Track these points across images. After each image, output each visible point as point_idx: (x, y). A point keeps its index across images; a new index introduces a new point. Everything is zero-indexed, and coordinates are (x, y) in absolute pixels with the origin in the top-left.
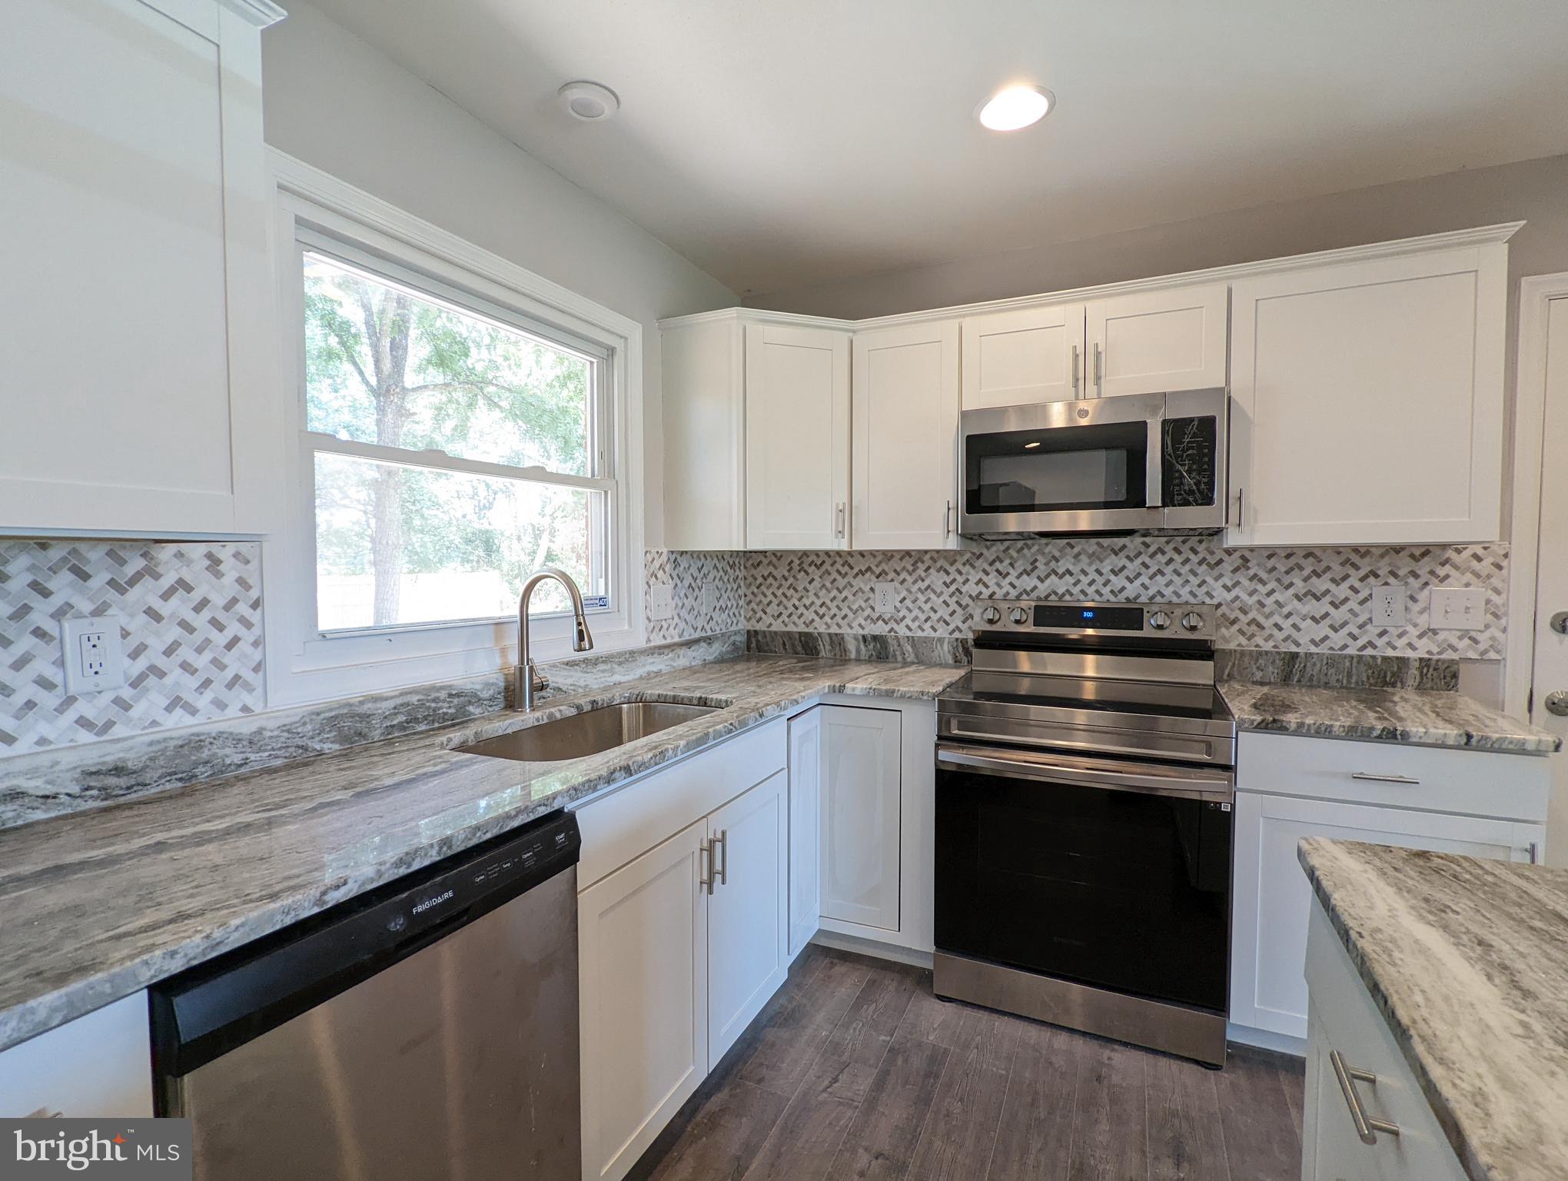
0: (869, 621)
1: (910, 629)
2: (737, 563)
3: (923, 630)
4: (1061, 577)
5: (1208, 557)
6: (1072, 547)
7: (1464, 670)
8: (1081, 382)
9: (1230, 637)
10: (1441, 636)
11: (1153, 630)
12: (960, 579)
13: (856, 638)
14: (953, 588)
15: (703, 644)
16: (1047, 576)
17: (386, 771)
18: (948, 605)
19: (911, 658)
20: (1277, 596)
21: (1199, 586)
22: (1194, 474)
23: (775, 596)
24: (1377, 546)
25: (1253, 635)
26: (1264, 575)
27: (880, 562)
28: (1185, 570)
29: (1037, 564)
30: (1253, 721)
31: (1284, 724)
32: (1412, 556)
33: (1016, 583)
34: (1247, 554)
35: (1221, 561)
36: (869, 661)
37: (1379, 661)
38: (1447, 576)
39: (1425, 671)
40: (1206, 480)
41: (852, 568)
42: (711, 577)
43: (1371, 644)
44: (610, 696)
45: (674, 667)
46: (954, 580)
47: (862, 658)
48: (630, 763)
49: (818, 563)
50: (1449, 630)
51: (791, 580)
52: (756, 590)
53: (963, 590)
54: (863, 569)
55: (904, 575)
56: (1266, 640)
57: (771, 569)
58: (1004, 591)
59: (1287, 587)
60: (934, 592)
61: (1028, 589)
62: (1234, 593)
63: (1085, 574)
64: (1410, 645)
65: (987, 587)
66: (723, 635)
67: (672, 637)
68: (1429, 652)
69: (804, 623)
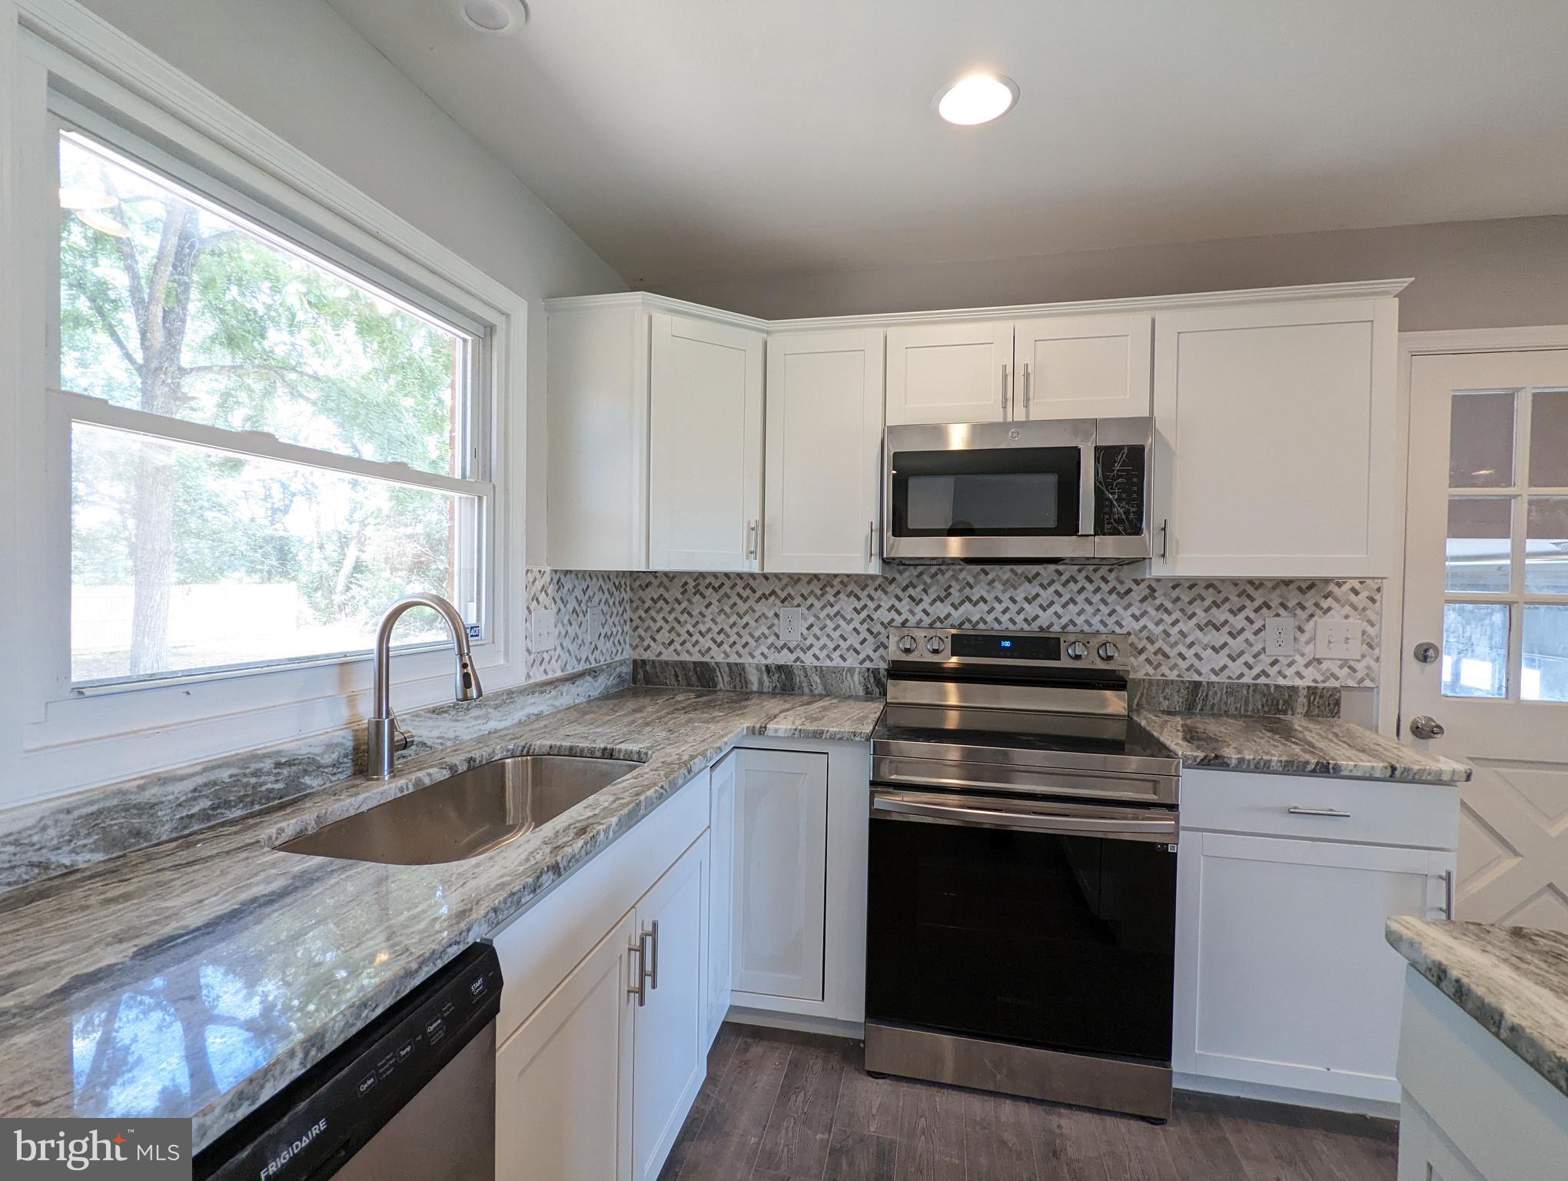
0: (773, 649)
1: (818, 659)
2: (622, 583)
3: (831, 659)
4: (975, 605)
5: (1118, 586)
6: (987, 574)
7: (1346, 699)
8: (1010, 403)
9: (1139, 666)
10: (1325, 665)
11: (1071, 660)
12: (872, 605)
13: (758, 668)
14: (864, 614)
15: (588, 678)
16: (962, 603)
17: (189, 897)
18: (858, 633)
19: (819, 689)
20: (1181, 626)
21: (1110, 615)
22: (1123, 504)
23: (667, 621)
24: (1270, 579)
25: (1159, 665)
26: (1169, 605)
27: (786, 585)
28: (1096, 599)
29: (951, 590)
30: (1197, 757)
31: (1226, 760)
32: (1300, 589)
33: (930, 610)
34: (1154, 584)
35: (1129, 591)
36: (773, 694)
37: (1272, 689)
38: (1329, 609)
39: (1312, 698)
40: (1134, 509)
41: (754, 591)
42: (596, 600)
43: (1264, 673)
44: (489, 750)
45: (556, 707)
46: (865, 606)
47: (765, 690)
48: (559, 858)
49: (716, 586)
50: (1331, 659)
51: (685, 604)
52: (643, 615)
53: (875, 616)
54: (767, 593)
55: (811, 600)
56: (1171, 669)
57: (662, 590)
58: (918, 617)
59: (1190, 618)
60: (844, 619)
61: (942, 617)
62: (1142, 622)
63: (1000, 602)
64: (1299, 674)
65: (900, 614)
66: (609, 665)
67: (554, 671)
68: (1315, 681)
69: (700, 651)
